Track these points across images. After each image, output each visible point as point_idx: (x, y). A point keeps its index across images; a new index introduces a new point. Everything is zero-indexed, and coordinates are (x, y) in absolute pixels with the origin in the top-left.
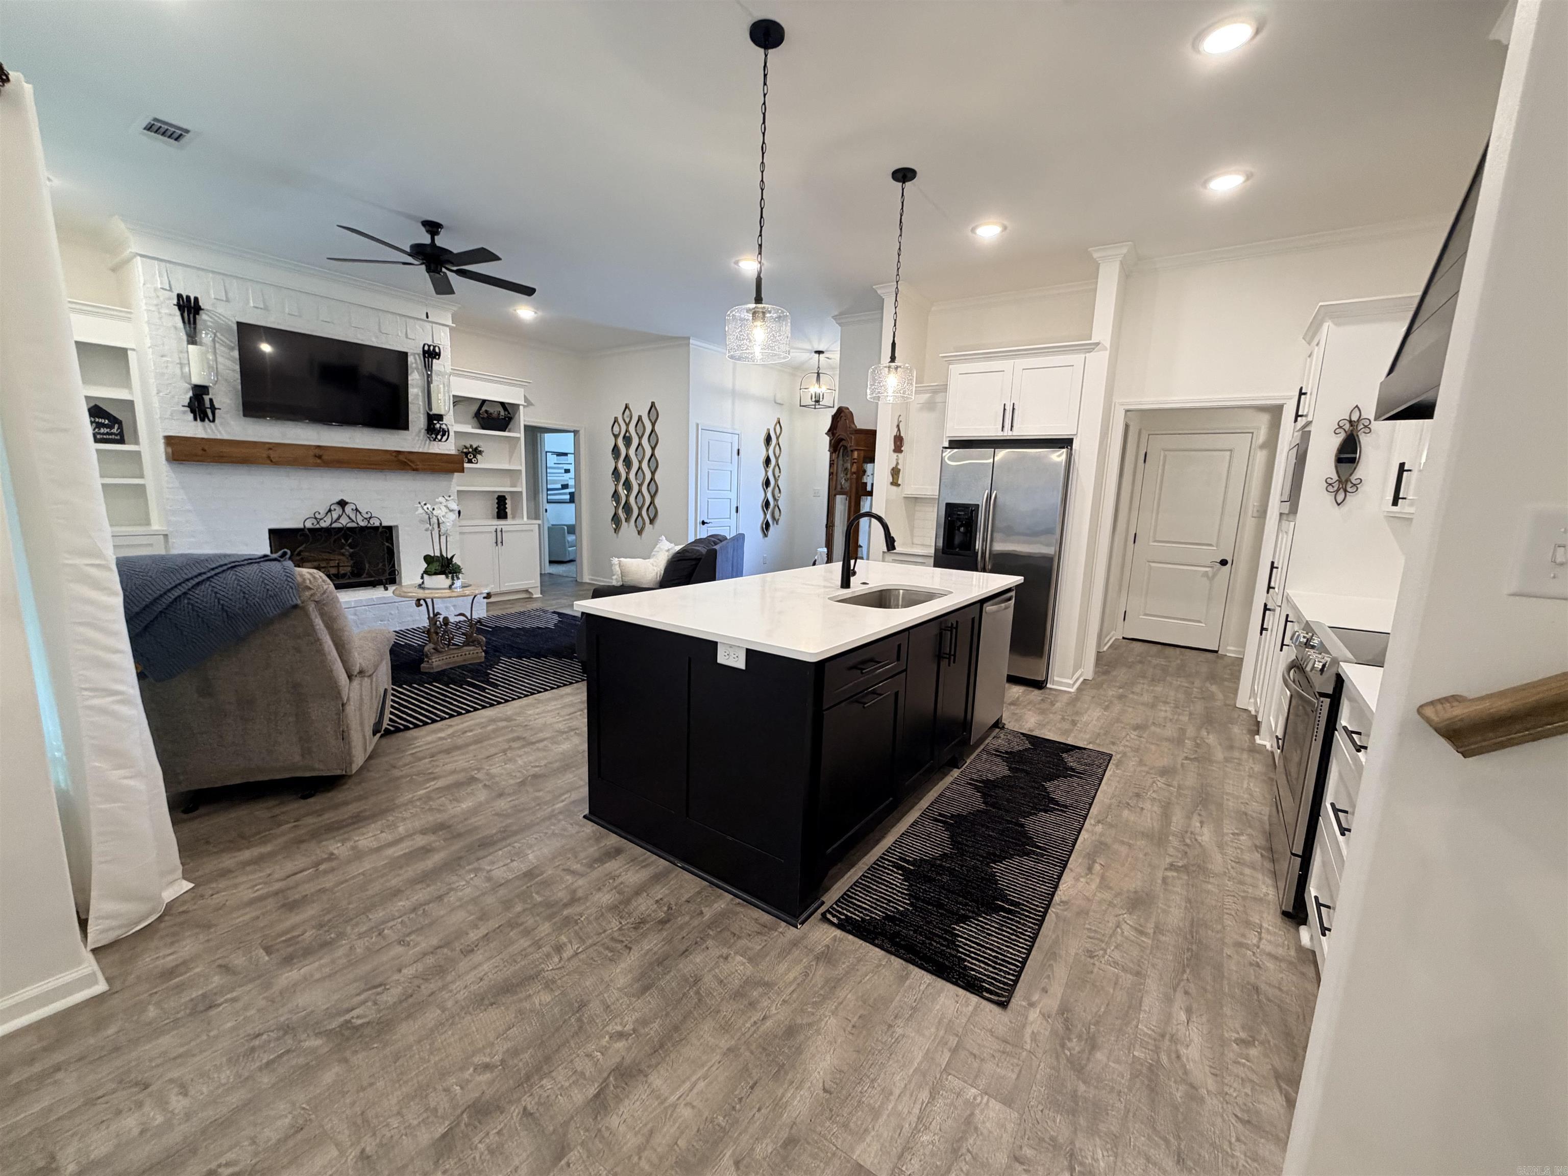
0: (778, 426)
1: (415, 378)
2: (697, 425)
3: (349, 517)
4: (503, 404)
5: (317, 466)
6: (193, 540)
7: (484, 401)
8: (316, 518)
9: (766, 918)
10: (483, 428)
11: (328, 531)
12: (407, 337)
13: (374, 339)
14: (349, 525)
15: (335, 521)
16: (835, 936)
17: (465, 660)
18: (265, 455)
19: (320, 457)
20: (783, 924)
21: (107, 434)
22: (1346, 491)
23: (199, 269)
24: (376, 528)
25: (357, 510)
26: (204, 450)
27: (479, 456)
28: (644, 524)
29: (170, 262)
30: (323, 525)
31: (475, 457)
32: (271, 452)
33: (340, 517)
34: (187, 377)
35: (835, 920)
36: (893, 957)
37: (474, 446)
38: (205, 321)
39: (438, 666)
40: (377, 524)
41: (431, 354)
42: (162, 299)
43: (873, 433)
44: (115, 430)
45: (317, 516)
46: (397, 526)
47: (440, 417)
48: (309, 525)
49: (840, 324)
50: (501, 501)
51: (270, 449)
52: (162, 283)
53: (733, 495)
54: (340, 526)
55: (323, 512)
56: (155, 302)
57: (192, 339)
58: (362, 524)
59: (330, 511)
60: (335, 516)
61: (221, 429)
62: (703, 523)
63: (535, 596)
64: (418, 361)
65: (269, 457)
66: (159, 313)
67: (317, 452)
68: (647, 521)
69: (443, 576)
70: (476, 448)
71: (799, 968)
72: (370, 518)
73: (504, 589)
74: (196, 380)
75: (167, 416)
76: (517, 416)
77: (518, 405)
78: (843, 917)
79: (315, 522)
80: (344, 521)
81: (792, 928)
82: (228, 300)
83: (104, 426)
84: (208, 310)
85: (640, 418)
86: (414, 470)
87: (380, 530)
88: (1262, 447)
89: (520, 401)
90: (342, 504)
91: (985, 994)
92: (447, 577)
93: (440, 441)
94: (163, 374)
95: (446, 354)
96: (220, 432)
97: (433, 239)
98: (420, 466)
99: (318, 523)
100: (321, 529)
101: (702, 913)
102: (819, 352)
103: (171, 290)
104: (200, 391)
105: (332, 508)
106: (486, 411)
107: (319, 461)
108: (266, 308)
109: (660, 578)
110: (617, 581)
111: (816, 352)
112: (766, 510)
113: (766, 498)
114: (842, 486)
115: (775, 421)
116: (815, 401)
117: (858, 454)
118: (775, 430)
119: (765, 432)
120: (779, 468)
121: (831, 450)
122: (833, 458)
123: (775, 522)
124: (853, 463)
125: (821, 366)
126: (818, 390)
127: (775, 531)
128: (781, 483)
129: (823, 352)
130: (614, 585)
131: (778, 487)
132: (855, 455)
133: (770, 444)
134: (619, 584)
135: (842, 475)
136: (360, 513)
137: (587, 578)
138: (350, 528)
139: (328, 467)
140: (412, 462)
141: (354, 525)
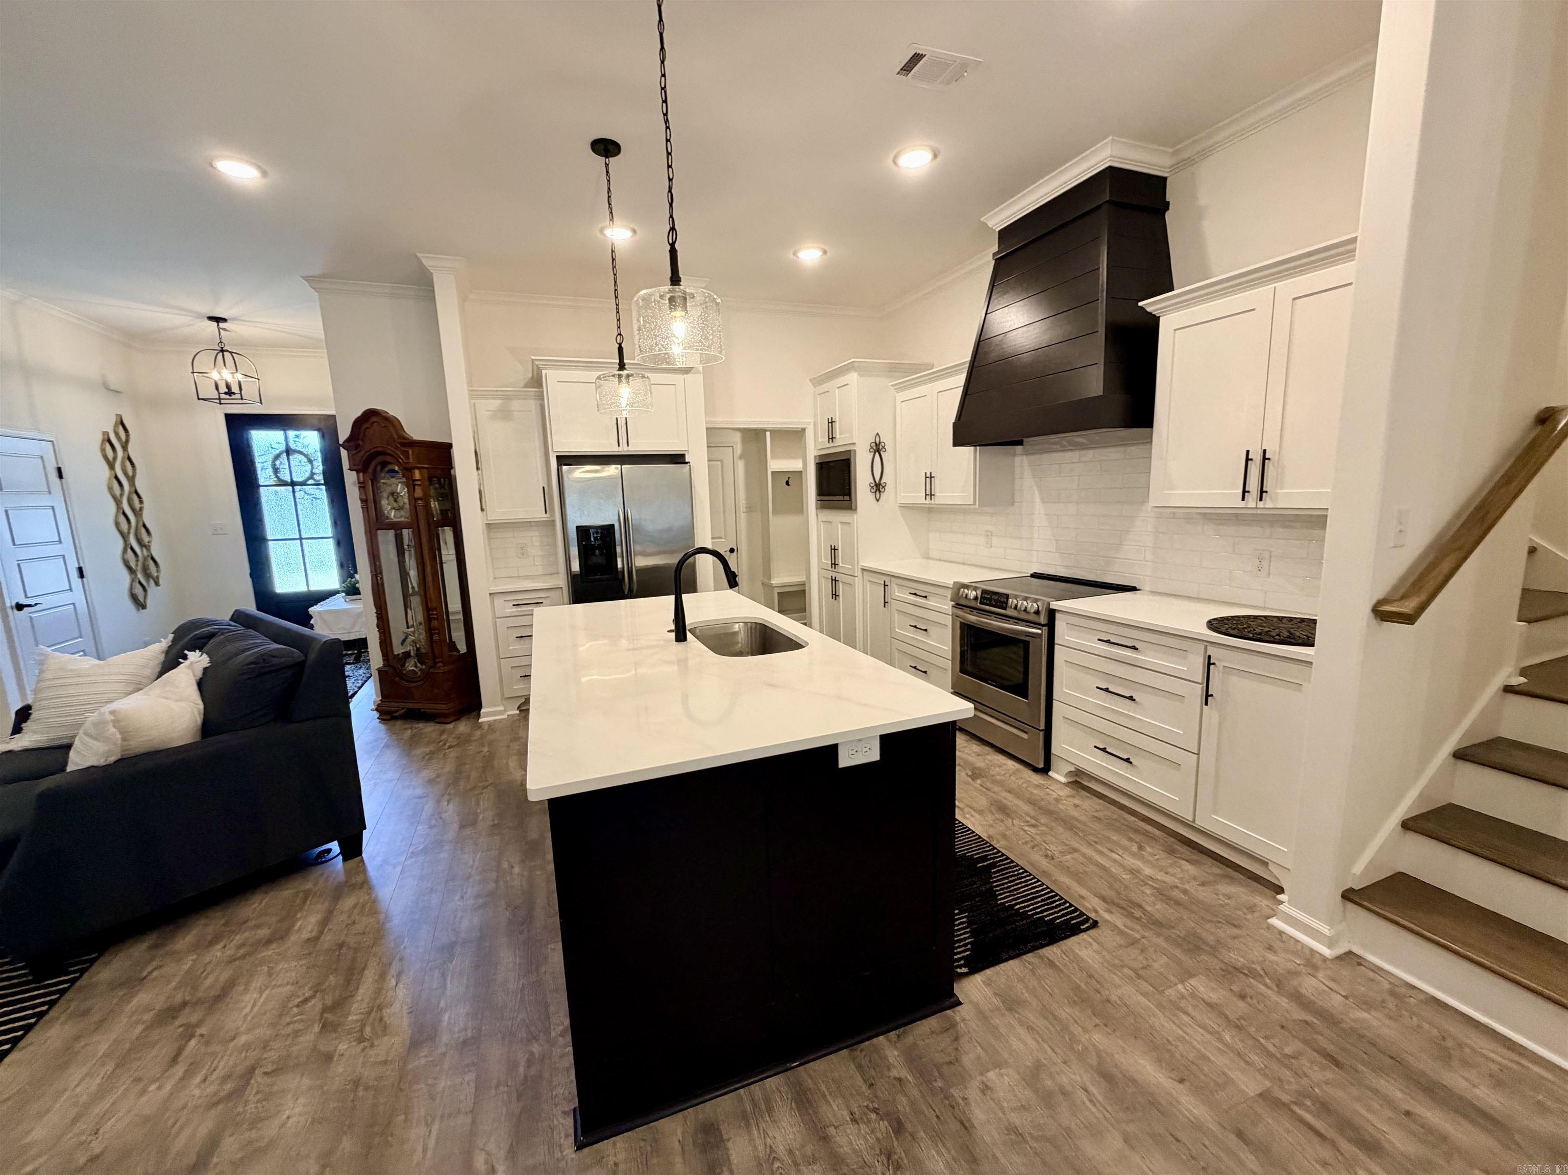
0: (121, 429)
9: (933, 1022)
16: (983, 982)
20: (949, 1012)
22: (880, 491)
35: (965, 970)
36: (1024, 957)
43: (447, 448)
49: (316, 289)
53: (67, 548)
62: (20, 607)
71: (1021, 1031)
78: (962, 962)
81: (959, 1008)
88: (741, 457)
91: (1082, 927)
101: (900, 1080)
102: (218, 320)
109: (199, 720)
110: (108, 754)
111: (211, 318)
112: (133, 564)
113: (127, 546)
114: (388, 518)
115: (114, 419)
116: (226, 393)
117: (421, 474)
118: (117, 434)
119: (100, 437)
120: (139, 497)
121: (355, 468)
122: (362, 480)
123: (152, 582)
124: (414, 485)
125: (223, 340)
126: (226, 375)
127: (154, 594)
128: (147, 518)
129: (224, 320)
130: (95, 764)
131: (144, 526)
132: (417, 474)
133: (115, 458)
134: (112, 759)
135: (384, 502)
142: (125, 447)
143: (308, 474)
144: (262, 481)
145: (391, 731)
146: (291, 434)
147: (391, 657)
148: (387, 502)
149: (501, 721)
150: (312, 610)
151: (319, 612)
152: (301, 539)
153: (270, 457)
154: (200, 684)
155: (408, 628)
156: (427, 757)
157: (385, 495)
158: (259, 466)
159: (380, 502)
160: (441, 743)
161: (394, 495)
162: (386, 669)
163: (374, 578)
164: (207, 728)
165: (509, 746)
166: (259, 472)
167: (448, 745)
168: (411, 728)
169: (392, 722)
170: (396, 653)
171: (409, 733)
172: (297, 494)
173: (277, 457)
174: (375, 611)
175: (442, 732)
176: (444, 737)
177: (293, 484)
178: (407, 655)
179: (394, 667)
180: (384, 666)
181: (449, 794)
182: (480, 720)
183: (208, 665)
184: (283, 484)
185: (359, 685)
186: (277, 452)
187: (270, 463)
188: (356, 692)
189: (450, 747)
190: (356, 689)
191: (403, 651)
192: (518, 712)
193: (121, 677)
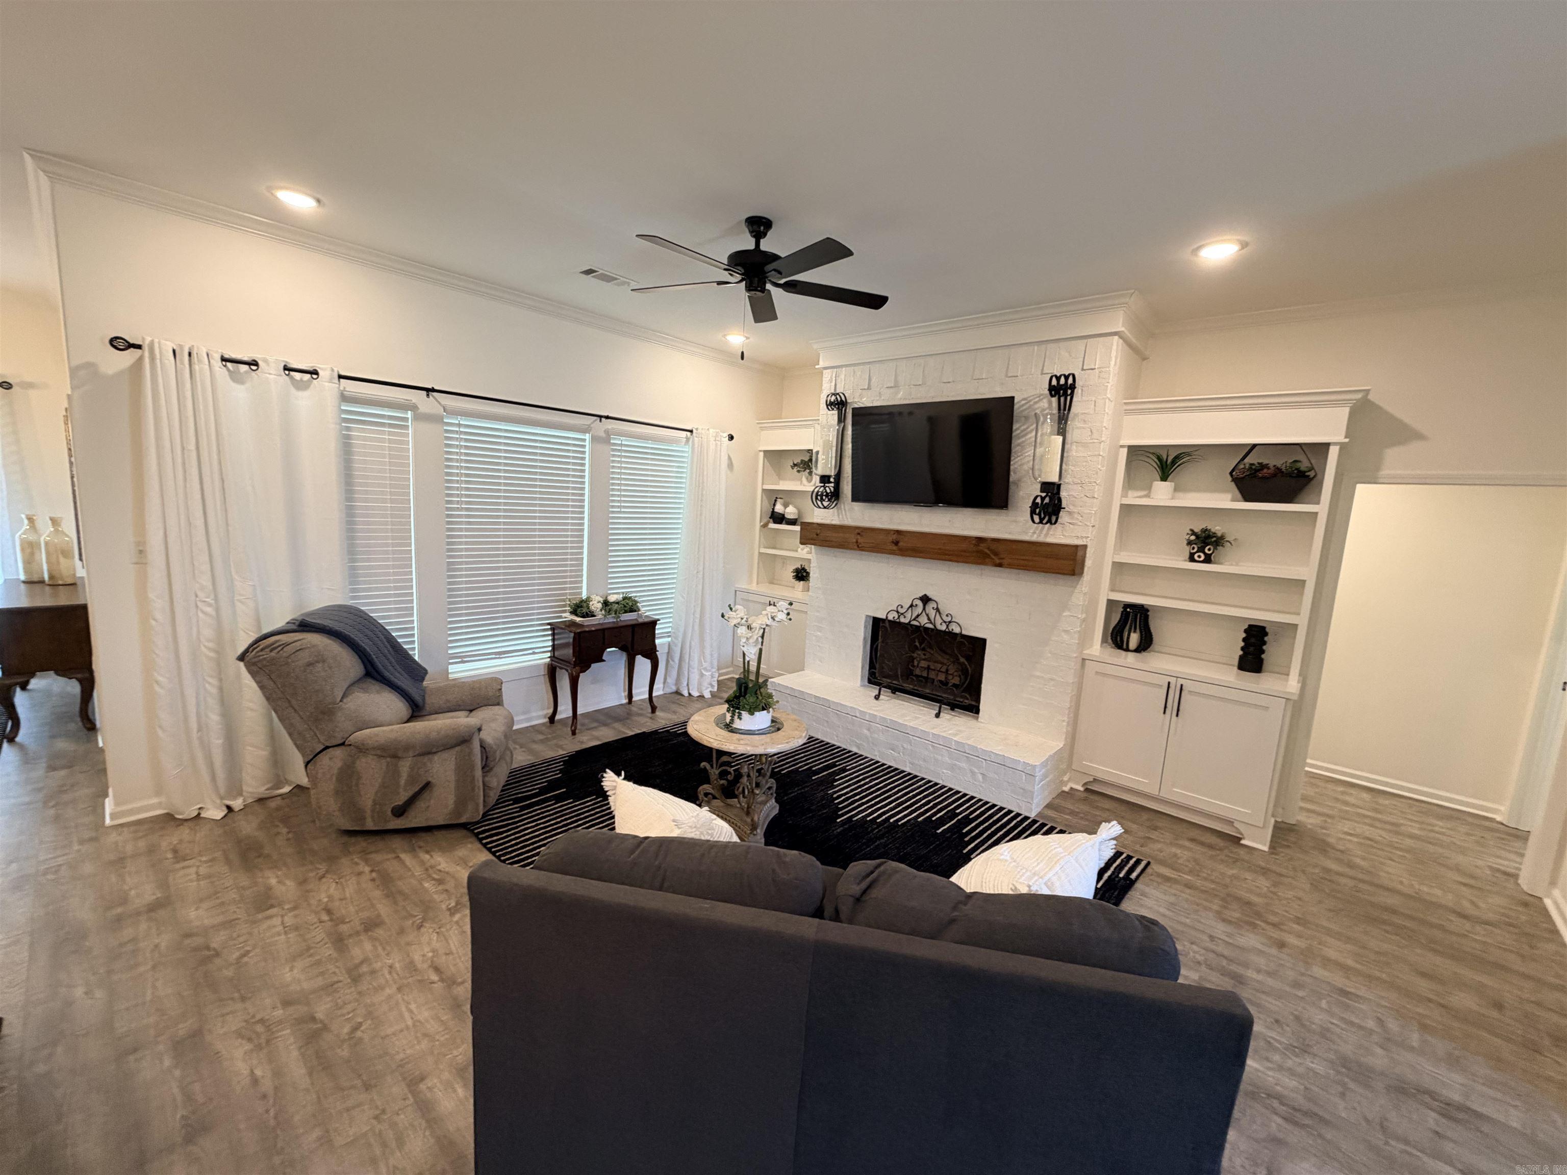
3: (927, 615)
5: (895, 553)
8: (898, 612)
10: (1247, 499)
11: (907, 627)
14: (926, 626)
15: (914, 620)
18: (855, 540)
19: (896, 543)
24: (956, 634)
25: (938, 610)
26: (817, 535)
30: (902, 620)
32: (860, 536)
33: (918, 616)
40: (957, 630)
45: (900, 610)
46: (986, 641)
48: (890, 617)
50: (1261, 634)
54: (918, 624)
55: (906, 606)
58: (941, 627)
59: (911, 606)
60: (916, 611)
61: (845, 515)
63: (1243, 842)
64: (1038, 405)
66: (826, 413)
67: (895, 537)
72: (950, 622)
73: (1164, 794)
74: (822, 472)
76: (1319, 468)
77: (1325, 447)
79: (896, 615)
80: (923, 620)
84: (851, 404)
86: (997, 565)
87: (958, 638)
90: (925, 600)
97: (758, 244)
98: (1005, 562)
99: (899, 616)
100: (900, 623)
104: (825, 481)
105: (914, 604)
106: (1257, 466)
107: (895, 548)
136: (940, 613)
137: (1549, 896)
138: (928, 629)
139: (903, 555)
140: (996, 554)
141: (930, 626)
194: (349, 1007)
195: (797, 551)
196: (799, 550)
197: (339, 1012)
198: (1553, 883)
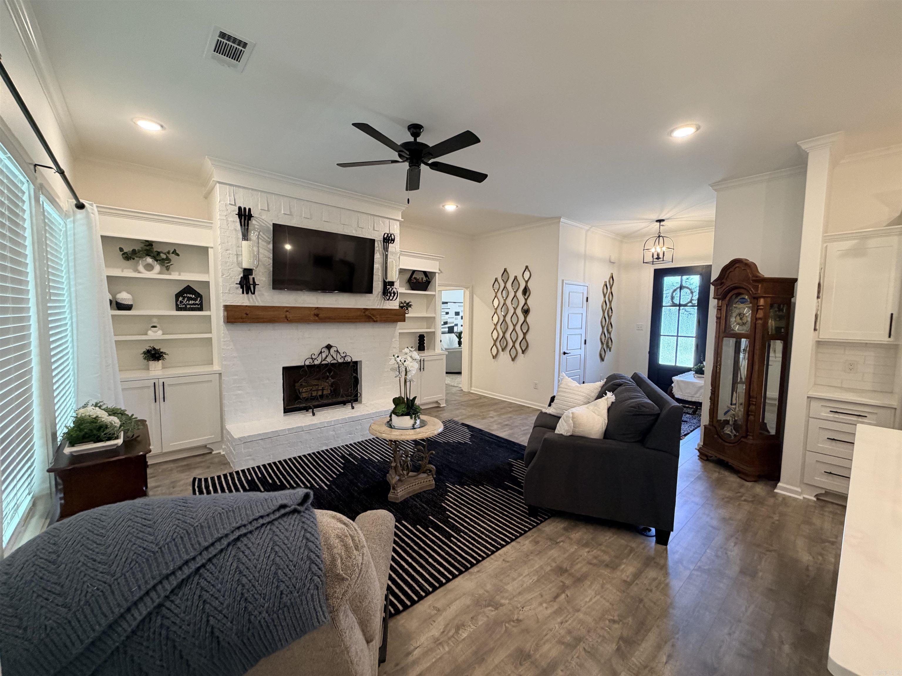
0: (611, 279)
1: (378, 257)
2: (563, 280)
3: (332, 356)
4: (425, 273)
5: (315, 322)
6: (236, 377)
7: (414, 272)
8: (312, 358)
10: (413, 289)
11: (320, 366)
12: (374, 230)
13: (354, 232)
14: (332, 362)
15: (324, 360)
17: (420, 488)
18: (284, 316)
19: (317, 315)
21: (193, 304)
23: (252, 189)
24: (349, 362)
25: (337, 351)
26: (247, 314)
27: (409, 309)
28: (517, 353)
29: (236, 186)
30: (316, 362)
31: (407, 309)
32: (288, 313)
33: (327, 356)
34: (239, 264)
37: (407, 302)
38: (254, 225)
39: (401, 497)
40: (349, 360)
41: (388, 239)
42: (229, 211)
43: (792, 282)
44: (197, 302)
45: (313, 357)
46: (361, 361)
47: (392, 284)
48: (307, 363)
49: (716, 190)
50: (421, 338)
51: (287, 311)
52: (230, 201)
53: (583, 332)
54: (327, 362)
55: (317, 353)
56: (225, 214)
57: (245, 237)
58: (340, 361)
59: (321, 352)
60: (324, 355)
61: (258, 298)
62: (565, 353)
63: (442, 406)
64: (380, 246)
65: (286, 317)
66: (227, 221)
67: (316, 312)
68: (520, 351)
69: (408, 417)
70: (408, 303)
72: (345, 356)
74: (245, 265)
75: (227, 291)
76: (434, 280)
77: (435, 273)
79: (311, 361)
80: (329, 360)
82: (268, 210)
83: (191, 299)
84: (257, 218)
85: (516, 278)
86: (374, 321)
87: (351, 364)
89: (437, 271)
90: (329, 347)
92: (411, 418)
93: (392, 300)
94: (226, 263)
95: (397, 239)
96: (258, 301)
97: (415, 139)
98: (379, 319)
99: (313, 361)
100: (315, 365)
102: (660, 221)
103: (235, 205)
104: (247, 272)
105: (323, 351)
106: (415, 278)
107: (317, 318)
108: (291, 214)
109: (604, 429)
110: (568, 431)
111: (657, 221)
112: (603, 341)
113: (603, 332)
114: (733, 330)
115: (610, 275)
116: (656, 258)
117: (765, 302)
118: (609, 282)
119: (603, 283)
120: (612, 310)
121: (716, 297)
122: (720, 305)
123: (608, 349)
124: (757, 310)
125: (661, 231)
126: (658, 249)
127: (608, 356)
128: (613, 320)
129: (663, 220)
130: (563, 434)
131: (611, 324)
132: (762, 302)
133: (606, 293)
134: (569, 434)
135: (733, 319)
136: (339, 353)
137: (471, 390)
138: (333, 364)
139: (322, 322)
140: (374, 316)
141: (335, 362)
142: (611, 288)
143: (689, 300)
144: (664, 304)
145: (704, 468)
146: (685, 277)
147: (715, 420)
148: (734, 319)
149: (795, 499)
150: (675, 378)
151: (677, 381)
152: (678, 336)
153: (672, 291)
154: (609, 410)
155: (731, 404)
156: (726, 500)
157: (734, 315)
158: (664, 296)
159: (730, 319)
160: (739, 494)
161: (741, 315)
162: (709, 427)
163: (715, 368)
164: (607, 434)
165: (799, 526)
166: (664, 299)
167: (743, 498)
168: (719, 473)
169: (707, 462)
170: (719, 418)
171: (716, 475)
172: (681, 311)
173: (675, 290)
174: (711, 388)
175: (742, 486)
176: (742, 490)
177: (680, 305)
178: (727, 422)
179: (715, 427)
180: (709, 424)
181: (737, 538)
182: (776, 491)
183: (614, 401)
184: (674, 305)
185: (691, 429)
186: (675, 288)
187: (670, 294)
188: (688, 433)
189: (745, 500)
190: (689, 432)
191: (724, 419)
192: (815, 499)
193: (584, 394)
194: (602, 632)
195: (146, 334)
196: (150, 332)
197: (607, 636)
198: (471, 386)
